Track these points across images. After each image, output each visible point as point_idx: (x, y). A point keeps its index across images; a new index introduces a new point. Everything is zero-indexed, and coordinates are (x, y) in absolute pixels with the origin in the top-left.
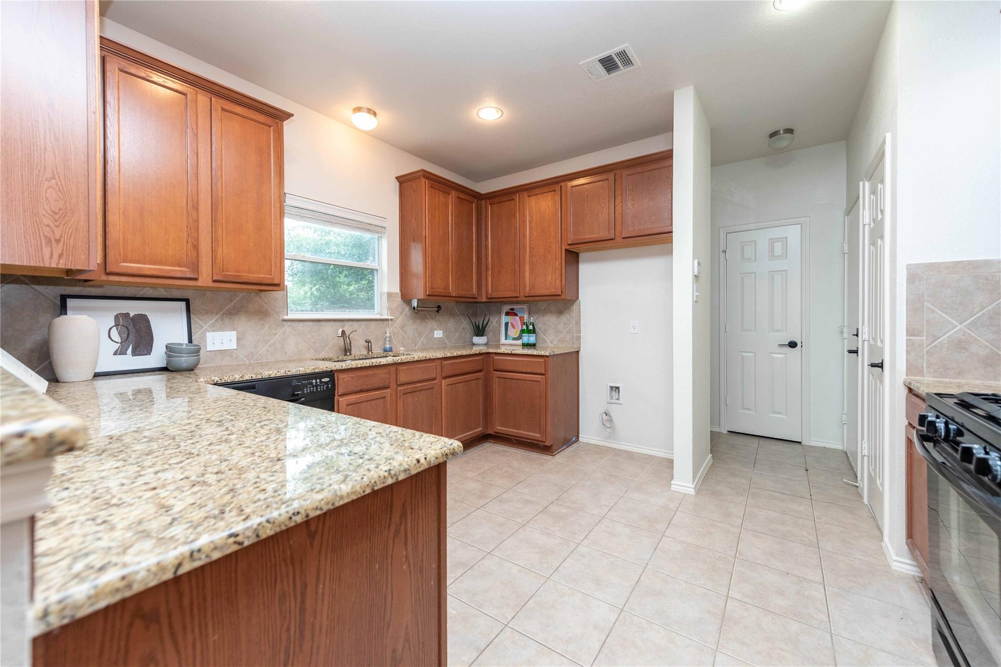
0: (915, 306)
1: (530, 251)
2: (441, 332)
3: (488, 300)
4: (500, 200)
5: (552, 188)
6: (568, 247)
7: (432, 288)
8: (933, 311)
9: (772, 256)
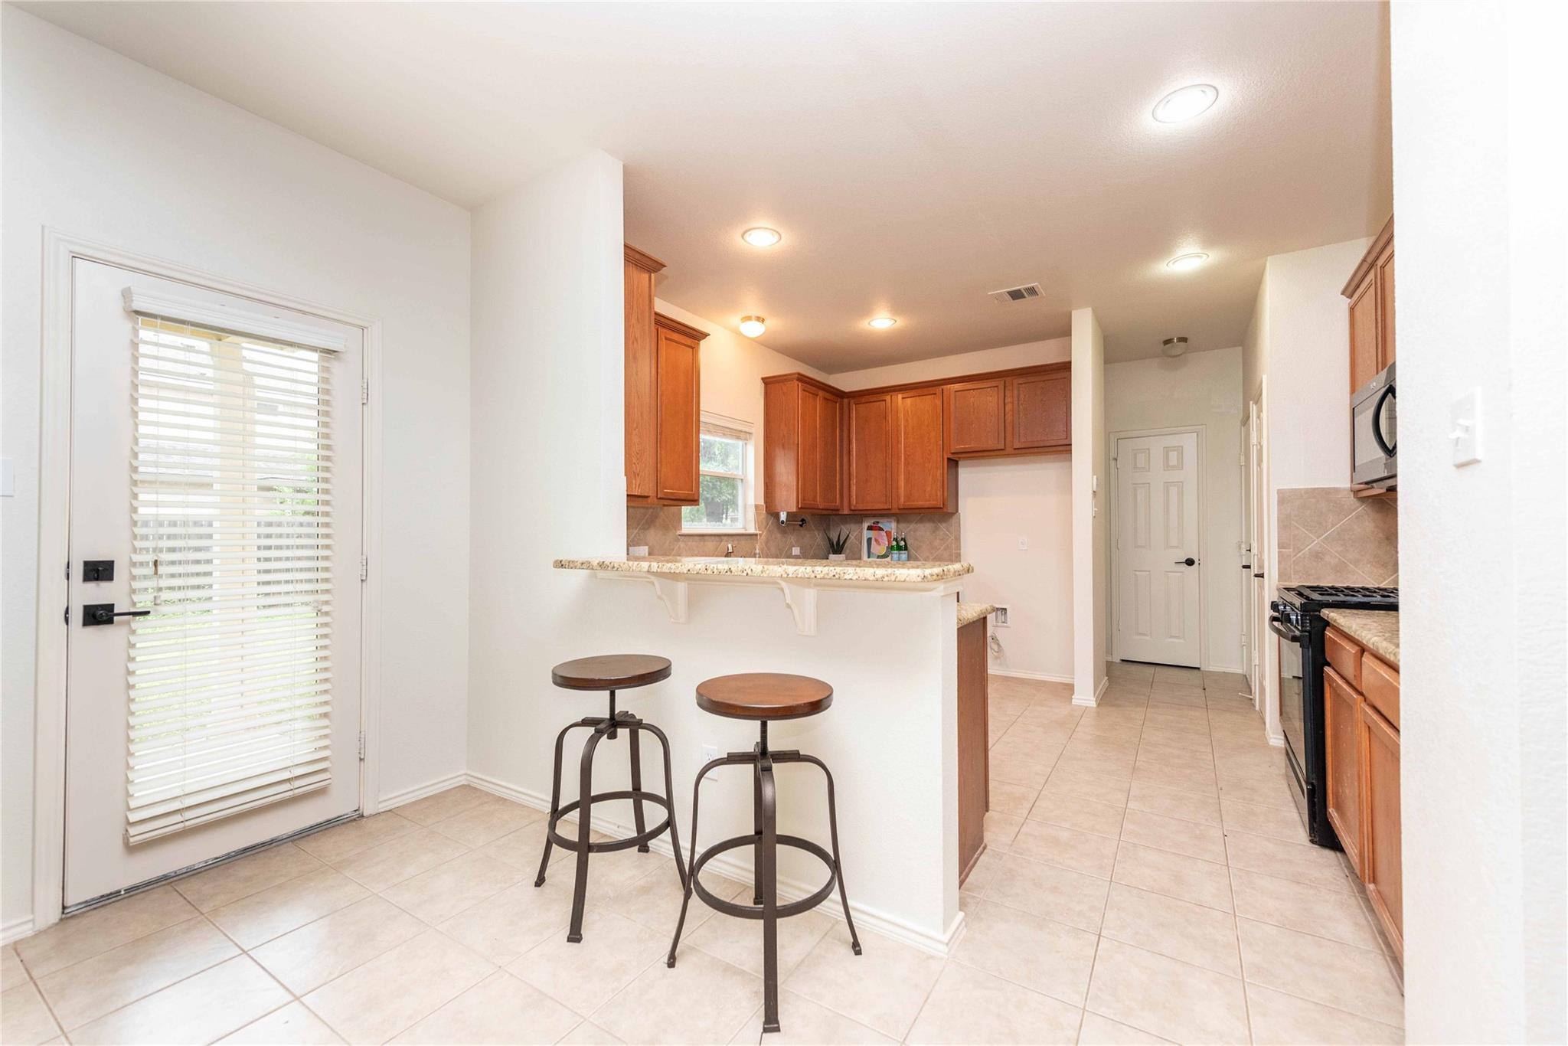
0: (1284, 524)
1: (905, 459)
2: (799, 548)
3: (852, 513)
4: (867, 400)
5: (932, 390)
6: (951, 456)
7: (804, 500)
8: (1298, 528)
9: (1167, 467)
